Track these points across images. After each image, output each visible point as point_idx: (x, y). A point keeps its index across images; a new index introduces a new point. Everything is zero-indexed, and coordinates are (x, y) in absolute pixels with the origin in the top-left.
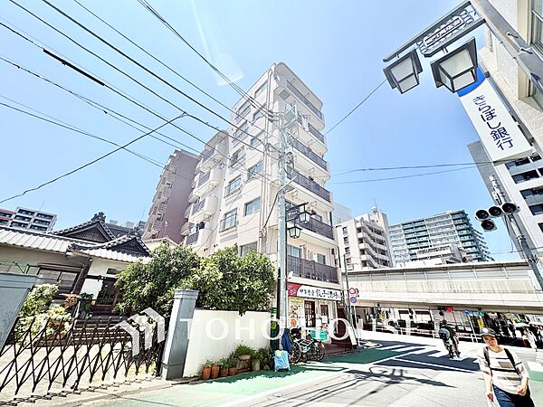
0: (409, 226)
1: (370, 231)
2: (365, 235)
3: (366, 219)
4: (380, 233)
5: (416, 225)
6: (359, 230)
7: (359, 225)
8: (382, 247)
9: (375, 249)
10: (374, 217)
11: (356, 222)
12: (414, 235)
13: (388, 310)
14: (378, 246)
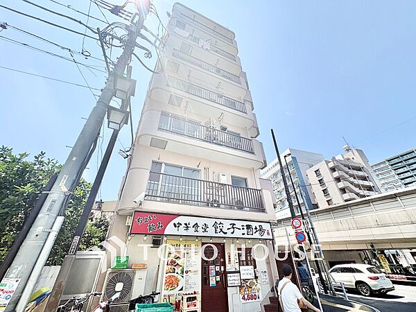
0: (396, 161)
1: (347, 169)
2: (342, 173)
3: (339, 157)
4: (359, 169)
5: (405, 158)
6: (333, 170)
7: (331, 165)
8: (366, 183)
9: (357, 186)
10: (349, 155)
11: (327, 162)
12: (406, 169)
13: (393, 251)
14: (361, 182)
